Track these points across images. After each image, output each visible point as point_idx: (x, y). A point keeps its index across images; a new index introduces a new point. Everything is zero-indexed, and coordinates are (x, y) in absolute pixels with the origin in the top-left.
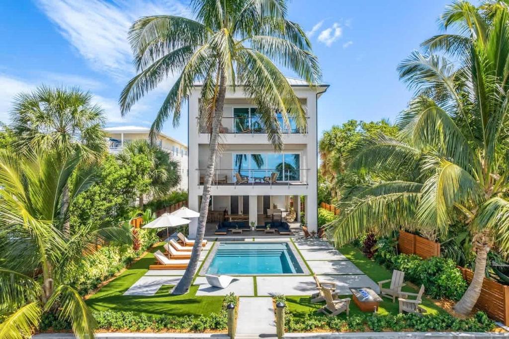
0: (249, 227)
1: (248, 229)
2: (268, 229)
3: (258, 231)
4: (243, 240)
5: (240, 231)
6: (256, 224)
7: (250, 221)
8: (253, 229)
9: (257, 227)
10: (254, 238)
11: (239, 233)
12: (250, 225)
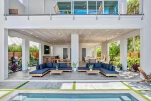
0: (71, 68)
1: (69, 70)
2: (91, 70)
3: (79, 72)
4: (58, 86)
5: (60, 72)
6: (77, 66)
7: (72, 63)
8: (75, 70)
9: (79, 68)
10: (75, 82)
11: (59, 74)
12: (72, 66)
